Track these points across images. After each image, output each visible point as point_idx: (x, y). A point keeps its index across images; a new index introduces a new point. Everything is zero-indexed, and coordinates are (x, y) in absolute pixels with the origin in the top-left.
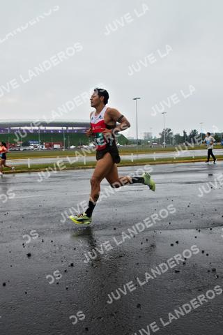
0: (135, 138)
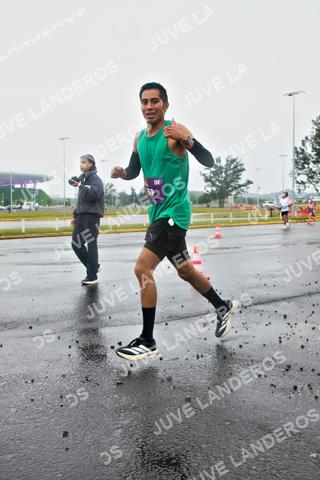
0: (62, 196)
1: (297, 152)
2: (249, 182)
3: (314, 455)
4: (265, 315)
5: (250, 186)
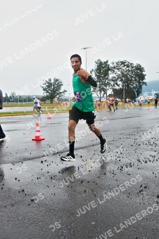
2: (65, 91)
3: (94, 223)
5: (65, 93)
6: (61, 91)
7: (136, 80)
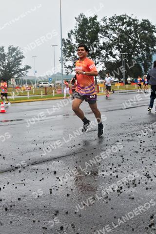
1: (65, 43)
2: (28, 67)
4: (39, 173)
5: (29, 70)
6: (21, 67)
7: (142, 47)
